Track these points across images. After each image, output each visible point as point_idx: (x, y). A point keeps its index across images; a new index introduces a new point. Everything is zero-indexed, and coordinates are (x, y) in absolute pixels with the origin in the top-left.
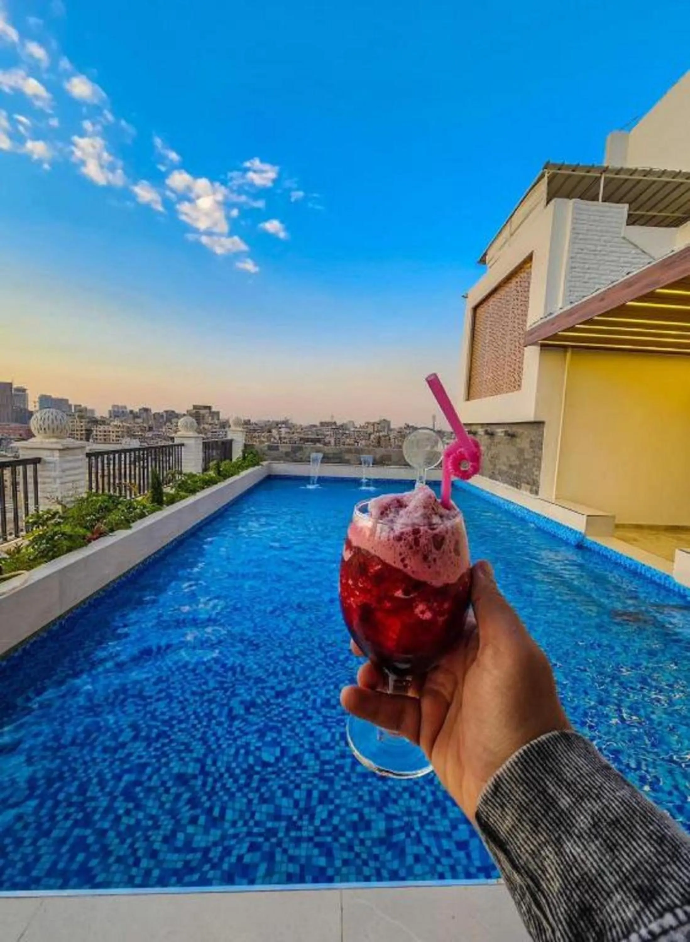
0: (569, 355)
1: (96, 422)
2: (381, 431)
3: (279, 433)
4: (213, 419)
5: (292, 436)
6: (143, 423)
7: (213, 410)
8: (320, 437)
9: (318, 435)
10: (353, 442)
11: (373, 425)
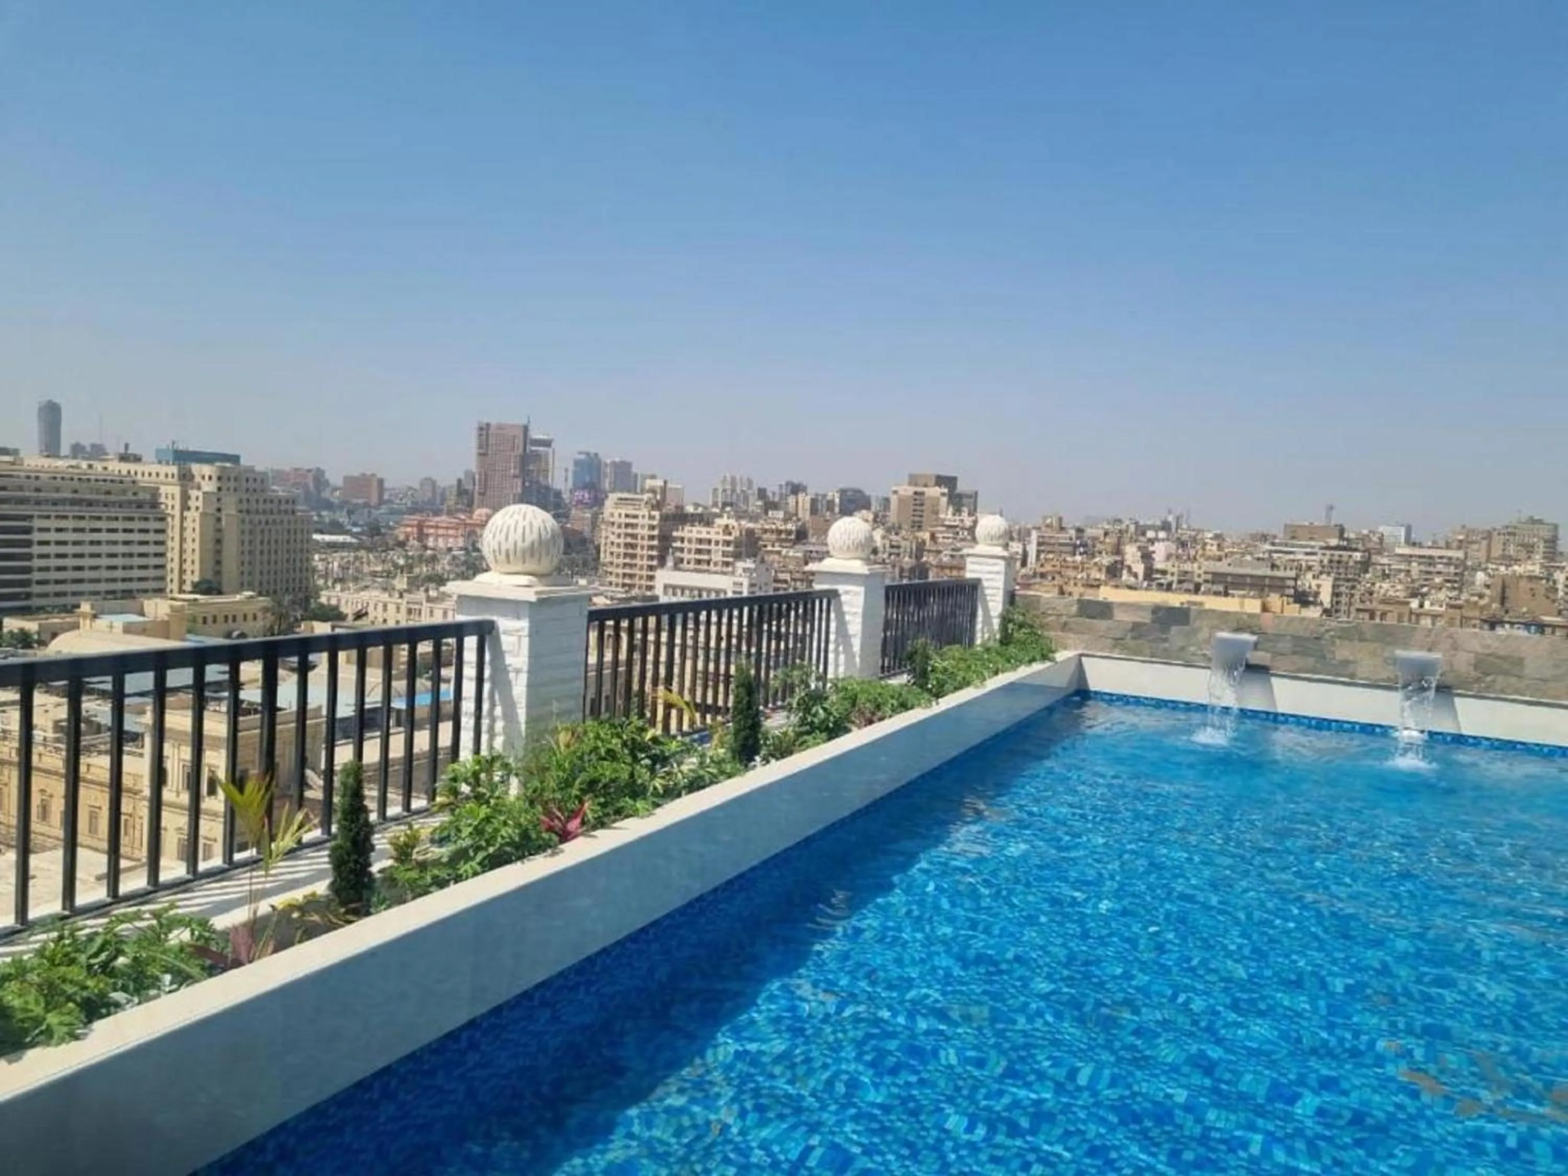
1: (681, 518)
2: (1517, 561)
3: (1147, 557)
4: (958, 511)
5: (1187, 567)
6: (786, 521)
7: (961, 487)
8: (1280, 573)
9: (1274, 566)
10: (1401, 595)
11: (1489, 536)
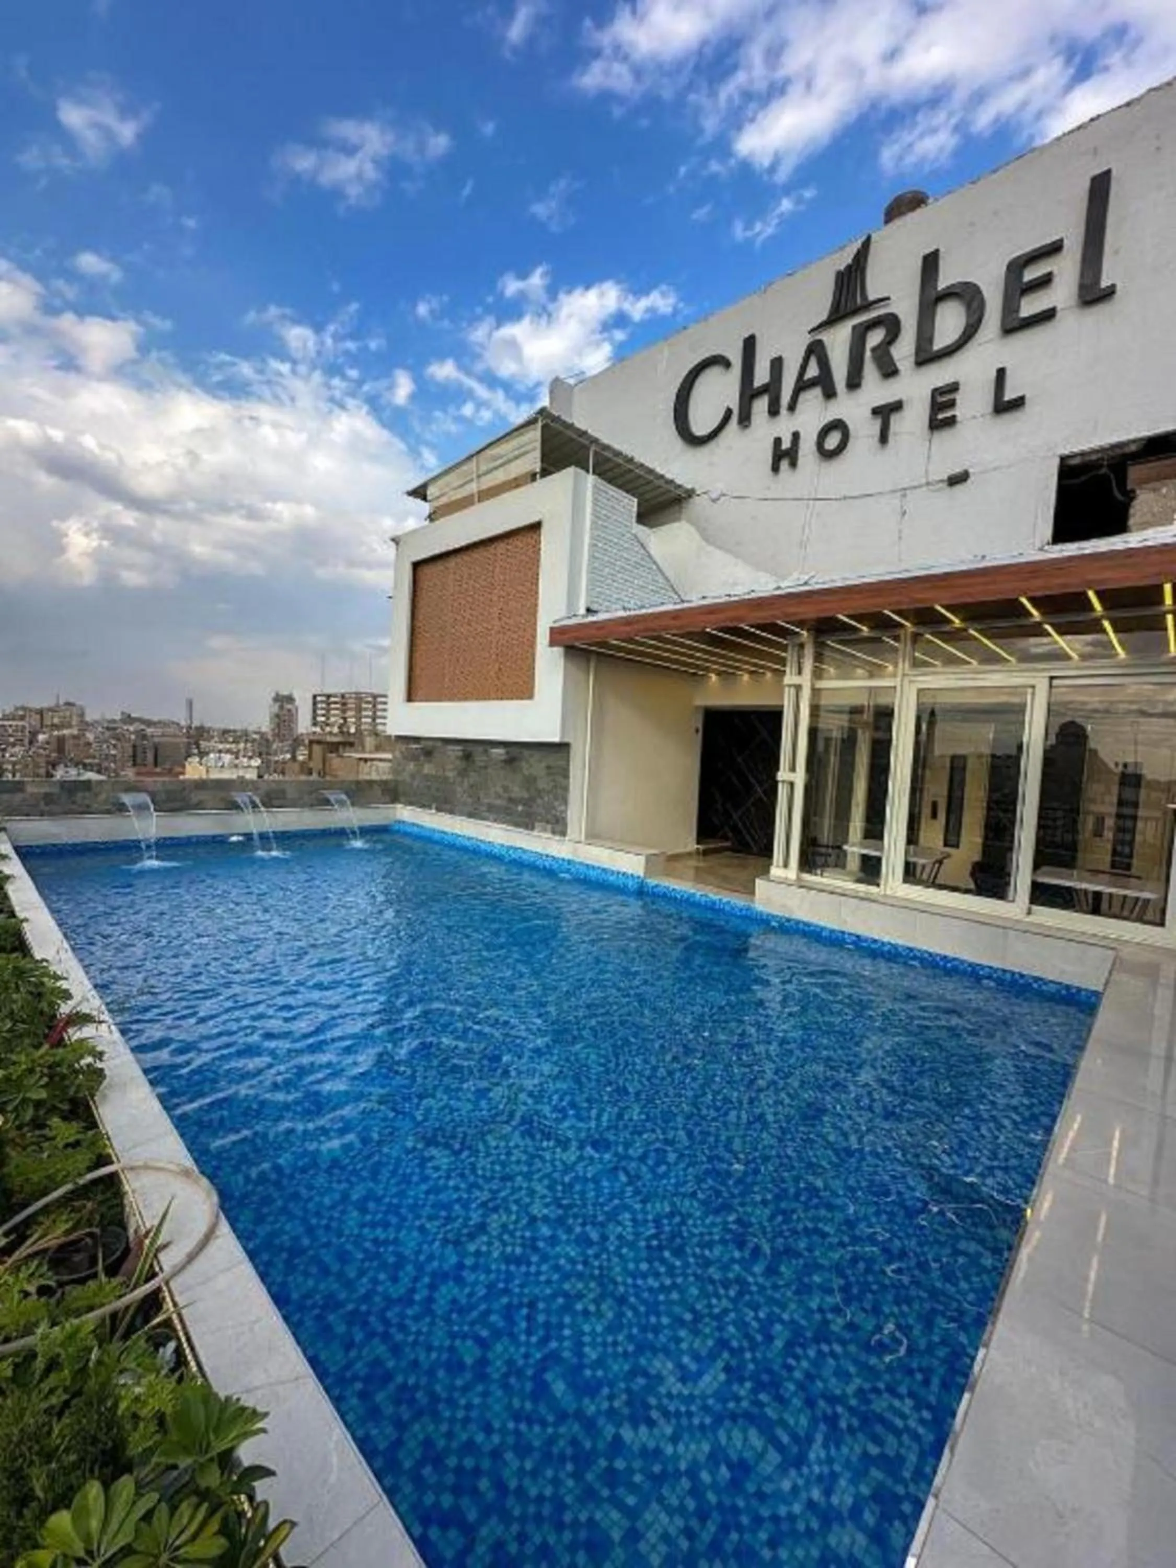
0: (592, 665)
